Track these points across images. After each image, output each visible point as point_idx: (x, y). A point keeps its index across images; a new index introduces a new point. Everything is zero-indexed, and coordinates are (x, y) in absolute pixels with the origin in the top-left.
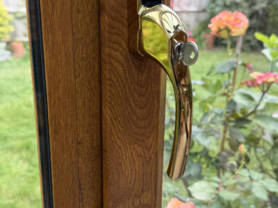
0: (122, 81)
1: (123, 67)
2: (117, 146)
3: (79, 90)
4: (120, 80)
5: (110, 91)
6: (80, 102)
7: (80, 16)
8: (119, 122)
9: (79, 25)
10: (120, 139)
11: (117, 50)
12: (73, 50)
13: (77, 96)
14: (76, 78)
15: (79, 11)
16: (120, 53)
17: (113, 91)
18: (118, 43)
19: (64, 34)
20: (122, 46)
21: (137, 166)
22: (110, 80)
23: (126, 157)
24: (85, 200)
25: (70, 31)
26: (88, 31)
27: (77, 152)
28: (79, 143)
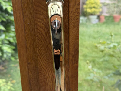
22: (37, 36)
28: (29, 64)
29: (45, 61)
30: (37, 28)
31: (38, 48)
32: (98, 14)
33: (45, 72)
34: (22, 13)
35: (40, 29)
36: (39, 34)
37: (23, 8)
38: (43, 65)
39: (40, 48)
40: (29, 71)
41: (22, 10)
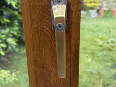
1: (50, 33)
2: (48, 66)
4: (48, 39)
5: (44, 43)
6: (35, 45)
9: (33, 14)
12: (31, 24)
13: (34, 42)
16: (48, 27)
20: (49, 24)
28: (35, 61)
29: (50, 59)
30: (43, 31)
31: (44, 48)
32: (98, 8)
33: (49, 68)
34: (30, 18)
35: (46, 32)
36: (45, 36)
37: (31, 13)
38: (48, 63)
39: (45, 48)
40: (36, 67)
41: (30, 15)
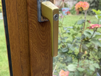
0: (36, 30)
1: (36, 25)
2: (35, 53)
3: (21, 34)
4: (35, 30)
5: (32, 34)
6: (21, 38)
7: (20, 7)
8: (35, 45)
9: (20, 10)
10: (36, 51)
11: (34, 19)
12: (18, 19)
13: (20, 36)
14: (19, 29)
15: (19, 5)
16: (35, 20)
17: (33, 34)
18: (34, 17)
19: (14, 14)
20: (35, 18)
21: (42, 60)
23: (38, 57)
24: (24, 72)
25: (16, 12)
26: (23, 12)
27: (21, 55)
